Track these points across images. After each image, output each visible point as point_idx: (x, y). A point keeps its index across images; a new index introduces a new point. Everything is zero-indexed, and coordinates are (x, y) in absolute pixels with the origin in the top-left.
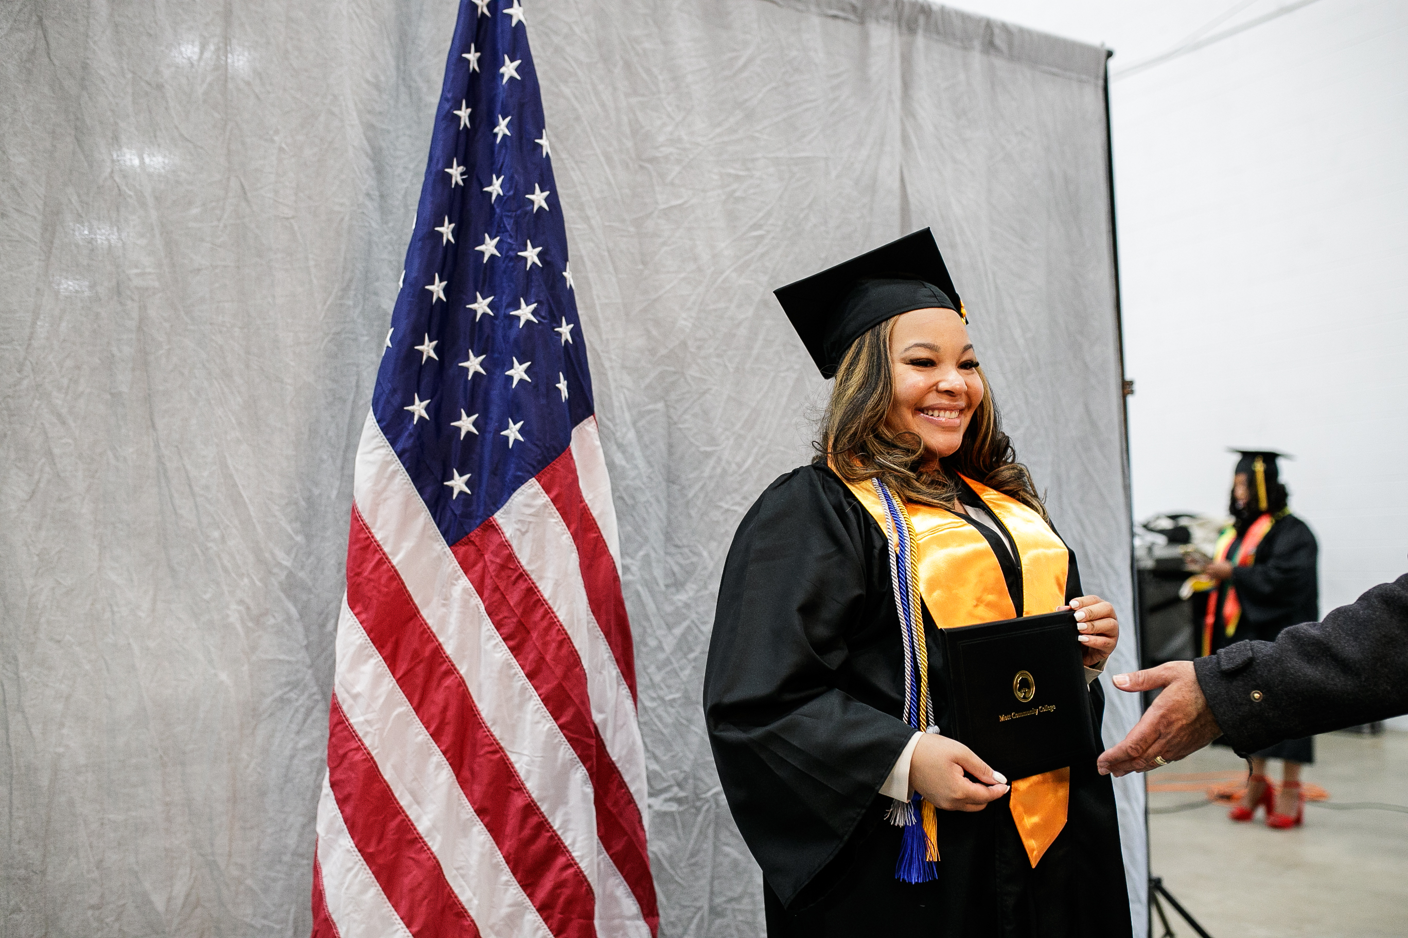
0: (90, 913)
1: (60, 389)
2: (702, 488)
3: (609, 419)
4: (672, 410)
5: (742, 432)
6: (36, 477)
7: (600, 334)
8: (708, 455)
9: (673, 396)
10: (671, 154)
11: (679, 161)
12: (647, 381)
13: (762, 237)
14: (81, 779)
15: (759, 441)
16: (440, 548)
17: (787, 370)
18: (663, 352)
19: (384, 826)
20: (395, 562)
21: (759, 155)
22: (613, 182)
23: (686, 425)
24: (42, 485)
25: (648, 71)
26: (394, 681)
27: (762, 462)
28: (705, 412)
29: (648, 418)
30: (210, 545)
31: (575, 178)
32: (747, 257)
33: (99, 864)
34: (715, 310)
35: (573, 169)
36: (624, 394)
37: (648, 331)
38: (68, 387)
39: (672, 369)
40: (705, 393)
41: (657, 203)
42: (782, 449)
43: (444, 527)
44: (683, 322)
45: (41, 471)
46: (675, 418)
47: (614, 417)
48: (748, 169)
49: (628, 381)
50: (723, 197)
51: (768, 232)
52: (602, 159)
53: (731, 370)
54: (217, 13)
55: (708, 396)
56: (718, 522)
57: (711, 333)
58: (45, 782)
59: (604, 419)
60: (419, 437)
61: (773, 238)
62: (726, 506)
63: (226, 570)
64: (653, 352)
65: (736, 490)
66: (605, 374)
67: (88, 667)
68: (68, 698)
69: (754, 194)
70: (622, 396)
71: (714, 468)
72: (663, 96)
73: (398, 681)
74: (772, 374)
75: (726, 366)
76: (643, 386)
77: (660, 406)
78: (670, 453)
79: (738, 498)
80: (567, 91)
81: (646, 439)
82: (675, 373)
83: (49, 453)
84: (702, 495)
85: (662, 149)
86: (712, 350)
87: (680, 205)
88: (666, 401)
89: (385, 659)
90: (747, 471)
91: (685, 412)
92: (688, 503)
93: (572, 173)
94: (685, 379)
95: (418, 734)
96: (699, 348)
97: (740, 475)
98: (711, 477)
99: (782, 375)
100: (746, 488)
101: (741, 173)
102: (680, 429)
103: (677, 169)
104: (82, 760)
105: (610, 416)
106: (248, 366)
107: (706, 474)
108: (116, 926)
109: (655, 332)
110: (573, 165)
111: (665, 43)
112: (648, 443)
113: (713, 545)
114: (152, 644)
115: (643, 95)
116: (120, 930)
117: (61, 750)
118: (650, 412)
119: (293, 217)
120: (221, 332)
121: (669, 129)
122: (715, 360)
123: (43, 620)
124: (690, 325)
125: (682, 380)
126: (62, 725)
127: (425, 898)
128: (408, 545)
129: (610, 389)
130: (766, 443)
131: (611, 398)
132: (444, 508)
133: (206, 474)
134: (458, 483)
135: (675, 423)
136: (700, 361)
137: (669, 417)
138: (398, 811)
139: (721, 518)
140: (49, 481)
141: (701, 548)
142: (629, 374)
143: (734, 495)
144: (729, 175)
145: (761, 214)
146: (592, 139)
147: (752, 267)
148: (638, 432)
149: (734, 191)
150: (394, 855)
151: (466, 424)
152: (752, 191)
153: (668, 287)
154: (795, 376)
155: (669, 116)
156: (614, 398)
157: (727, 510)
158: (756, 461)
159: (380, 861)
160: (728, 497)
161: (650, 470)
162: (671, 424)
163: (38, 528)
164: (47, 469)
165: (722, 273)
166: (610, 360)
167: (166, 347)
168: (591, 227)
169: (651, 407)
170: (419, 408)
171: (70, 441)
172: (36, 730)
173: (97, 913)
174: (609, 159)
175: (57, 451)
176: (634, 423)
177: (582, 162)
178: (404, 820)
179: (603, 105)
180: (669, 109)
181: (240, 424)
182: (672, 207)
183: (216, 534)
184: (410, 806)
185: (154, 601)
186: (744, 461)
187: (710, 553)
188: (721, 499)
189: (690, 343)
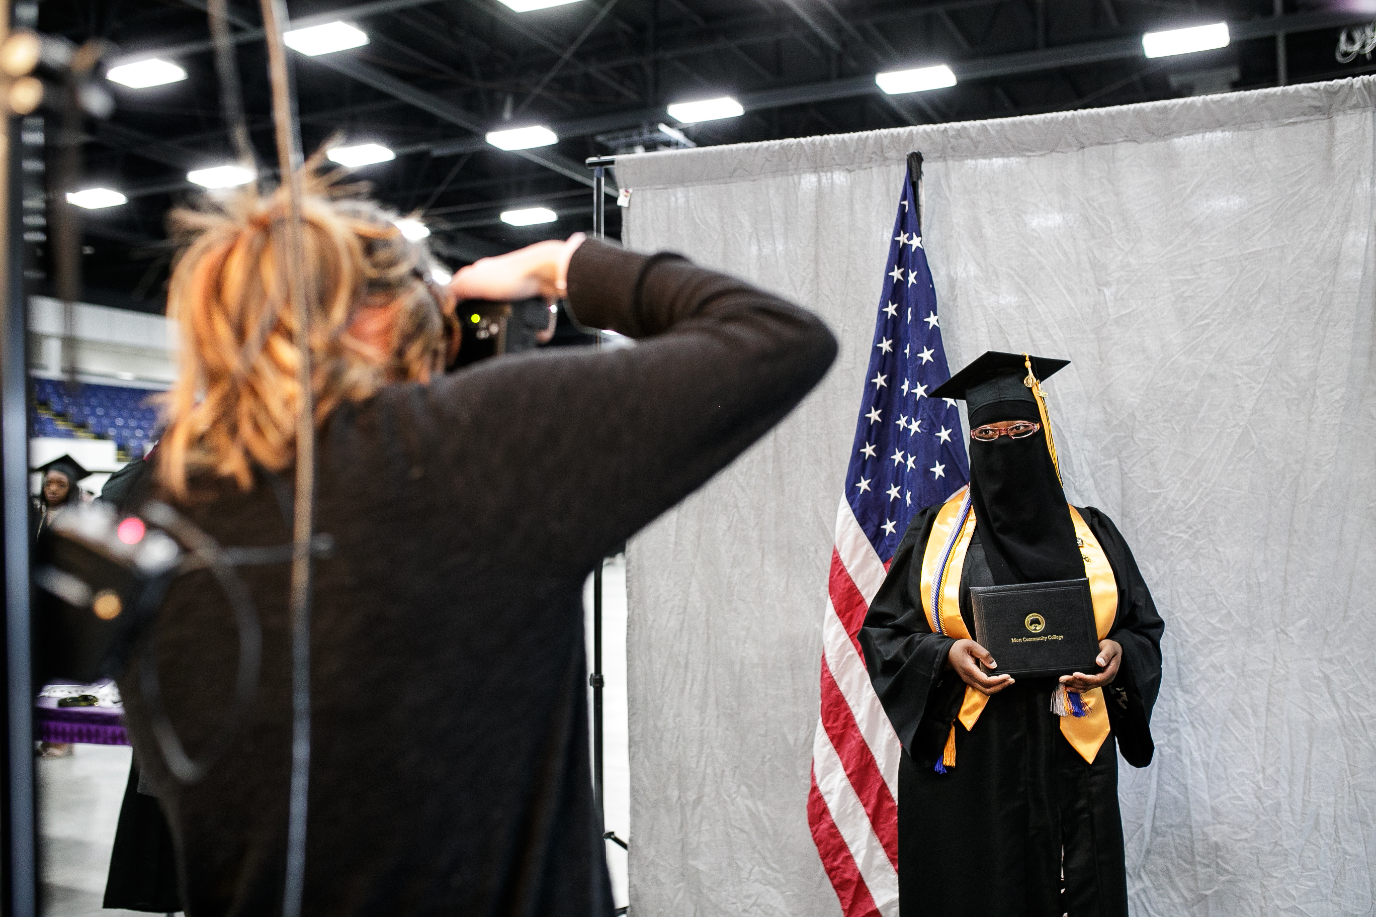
0: (760, 738)
1: (742, 473)
2: (1150, 520)
3: (1069, 474)
4: (1123, 464)
5: (1188, 477)
6: (731, 519)
7: (1062, 415)
8: (1155, 496)
9: (1124, 454)
10: (1121, 276)
11: (1128, 281)
12: (1104, 444)
13: (1208, 324)
14: (755, 670)
15: (1204, 484)
16: (877, 564)
17: (1234, 426)
18: (1115, 422)
19: (838, 715)
20: (849, 571)
21: (1207, 260)
22: (1073, 305)
23: (1135, 474)
24: (734, 522)
25: (1103, 219)
26: (848, 637)
27: (1206, 500)
28: (1153, 464)
29: (1104, 470)
30: (810, 554)
31: (1040, 310)
32: (1194, 343)
33: (765, 714)
34: (1164, 387)
35: (1039, 304)
36: (1084, 454)
37: (1104, 408)
38: (746, 472)
39: (1123, 434)
40: (1152, 450)
41: (1109, 315)
42: (1226, 489)
43: (881, 551)
44: (1132, 400)
45: (734, 515)
46: (1126, 470)
47: (1073, 472)
48: (1196, 273)
49: (1088, 444)
50: (1173, 299)
51: (1214, 320)
52: (1064, 291)
53: (1178, 431)
54: (811, 260)
55: (1155, 452)
56: (1164, 546)
57: (1159, 404)
58: (737, 668)
59: (1065, 473)
60: (863, 500)
61: (1219, 324)
62: (1171, 533)
63: (818, 568)
64: (1108, 423)
65: (1180, 522)
66: (1067, 443)
67: (757, 614)
68: (748, 629)
69: (1201, 291)
70: (1083, 456)
71: (1160, 505)
72: (1114, 235)
73: (850, 637)
74: (1218, 431)
75: (1174, 429)
76: (1100, 448)
77: (1114, 461)
78: (1123, 495)
79: (1183, 528)
80: (1033, 251)
81: (1102, 486)
82: (1125, 437)
83: (737, 507)
84: (1149, 526)
85: (1113, 275)
86: (1159, 417)
87: (1129, 313)
88: (1118, 458)
89: (843, 624)
90: (1193, 506)
91: (1134, 465)
92: (1137, 532)
93: (1038, 307)
94: (1134, 441)
95: (860, 667)
96: (1147, 417)
97: (1186, 510)
98: (1157, 512)
99: (1229, 431)
100: (1190, 520)
101: (1189, 277)
102: (1130, 478)
103: (1126, 286)
104: (756, 661)
105: (1070, 471)
106: (830, 455)
107: (1153, 510)
108: (773, 748)
109: (1109, 409)
110: (1039, 300)
111: (1117, 194)
112: (1103, 488)
113: (1160, 562)
114: (785, 605)
115: (1100, 237)
116: (775, 750)
117: (744, 654)
118: (1105, 466)
119: (853, 368)
120: (814, 438)
121: (1120, 258)
122: (1162, 424)
123: (736, 589)
124: (1138, 401)
125: (1132, 441)
126: (745, 642)
127: (854, 757)
128: (857, 562)
129: (1070, 453)
130: (1210, 485)
131: (1071, 459)
132: (880, 542)
133: (808, 516)
134: (889, 527)
135: (1126, 474)
136: (1148, 427)
137: (1122, 469)
138: (847, 708)
139: (1167, 543)
140: (737, 521)
141: (1148, 564)
142: (1089, 440)
143: (1179, 525)
144: (1178, 281)
145: (1206, 307)
146: (1056, 279)
147: (1199, 350)
148: (1095, 481)
149: (1183, 293)
150: (842, 731)
151: (893, 492)
152: (1199, 290)
153: (1118, 375)
154: (1240, 431)
155: (1120, 249)
156: (1074, 459)
157: (1172, 537)
158: (1201, 499)
159: (834, 732)
160: (1174, 527)
161: (1105, 508)
162: (1123, 474)
163: (733, 543)
164: (736, 514)
165: (1173, 356)
166: (1071, 432)
167: (788, 449)
168: (1054, 341)
169: (1106, 463)
170: (864, 485)
171: (747, 500)
172: (733, 643)
173: (764, 739)
174: (1070, 290)
175: (741, 505)
176: (1093, 475)
177: (1046, 297)
178: (849, 714)
179: (1065, 253)
180: (1119, 243)
181: (826, 488)
182: (1122, 315)
183: (812, 549)
184: (854, 706)
185: (787, 582)
186: (1190, 500)
187: (1156, 568)
188: (1167, 529)
189: (1137, 414)
